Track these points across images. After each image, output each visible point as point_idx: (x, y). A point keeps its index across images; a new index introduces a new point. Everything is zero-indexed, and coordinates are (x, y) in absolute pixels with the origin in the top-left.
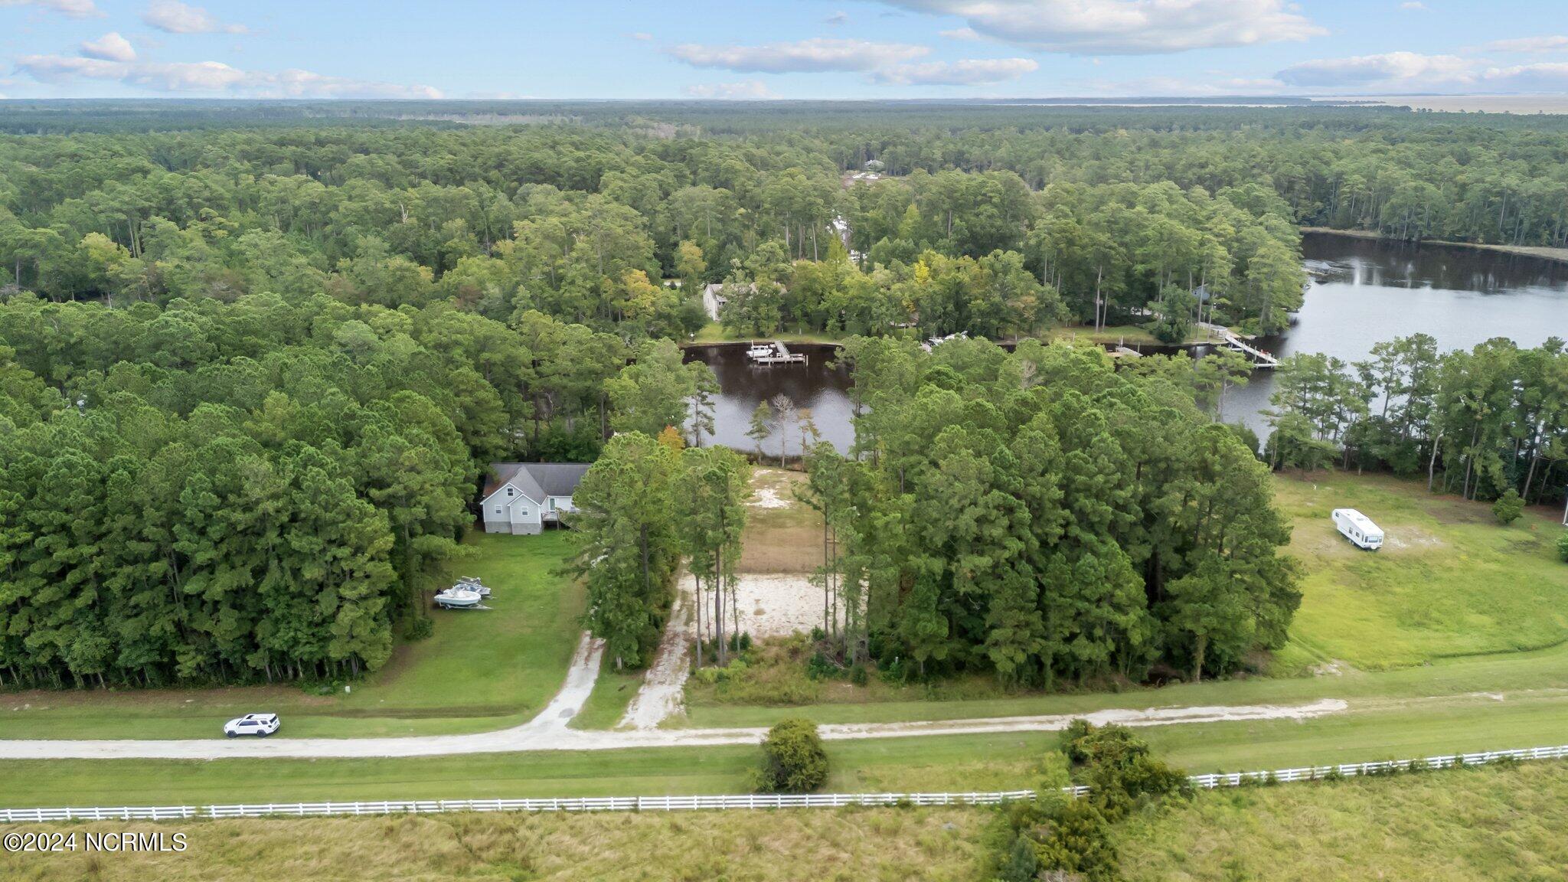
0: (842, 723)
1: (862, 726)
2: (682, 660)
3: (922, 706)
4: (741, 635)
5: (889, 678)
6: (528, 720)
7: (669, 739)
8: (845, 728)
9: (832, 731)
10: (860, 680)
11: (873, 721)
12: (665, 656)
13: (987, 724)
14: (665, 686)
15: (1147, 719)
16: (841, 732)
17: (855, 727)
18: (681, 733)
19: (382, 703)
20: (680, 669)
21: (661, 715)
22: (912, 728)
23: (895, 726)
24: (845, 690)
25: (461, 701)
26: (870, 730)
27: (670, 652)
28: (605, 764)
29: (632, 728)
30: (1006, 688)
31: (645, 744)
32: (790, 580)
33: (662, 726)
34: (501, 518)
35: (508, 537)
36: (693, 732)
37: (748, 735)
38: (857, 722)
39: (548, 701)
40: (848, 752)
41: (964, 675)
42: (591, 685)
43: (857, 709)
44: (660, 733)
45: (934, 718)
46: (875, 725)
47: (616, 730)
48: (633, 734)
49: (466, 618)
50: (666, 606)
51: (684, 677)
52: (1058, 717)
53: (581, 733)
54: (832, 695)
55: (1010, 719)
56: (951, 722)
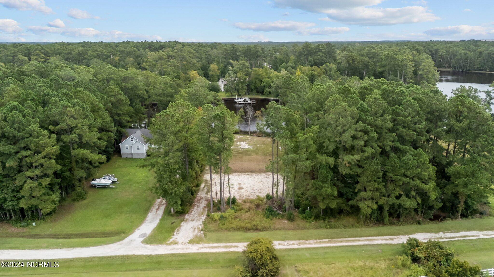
0: (284, 240)
1: (296, 242)
2: (203, 210)
3: (324, 232)
4: (232, 198)
5: (305, 218)
6: (123, 239)
7: (194, 249)
8: (286, 243)
9: (279, 244)
10: (291, 219)
11: (300, 239)
12: (196, 208)
13: (359, 240)
14: (194, 222)
15: (441, 238)
16: (284, 245)
17: (291, 242)
18: (201, 246)
19: (51, 231)
20: (202, 214)
21: (191, 236)
22: (320, 243)
23: (311, 241)
24: (283, 223)
25: (90, 229)
26: (299, 244)
27: (198, 206)
28: (159, 263)
29: (176, 243)
30: (364, 222)
31: (181, 251)
32: (254, 175)
33: (191, 242)
34: (128, 151)
35: (131, 159)
36: (207, 245)
37: (236, 247)
38: (292, 240)
39: (135, 229)
40: (289, 256)
41: (342, 216)
42: (157, 221)
43: (291, 233)
44: (190, 246)
45: (331, 237)
46: (301, 241)
47: (167, 244)
48: (176, 246)
49: (104, 192)
50: (198, 186)
51: (204, 217)
52: (394, 237)
53: (148, 246)
54: (278, 226)
55: (370, 238)
56: (340, 240)
